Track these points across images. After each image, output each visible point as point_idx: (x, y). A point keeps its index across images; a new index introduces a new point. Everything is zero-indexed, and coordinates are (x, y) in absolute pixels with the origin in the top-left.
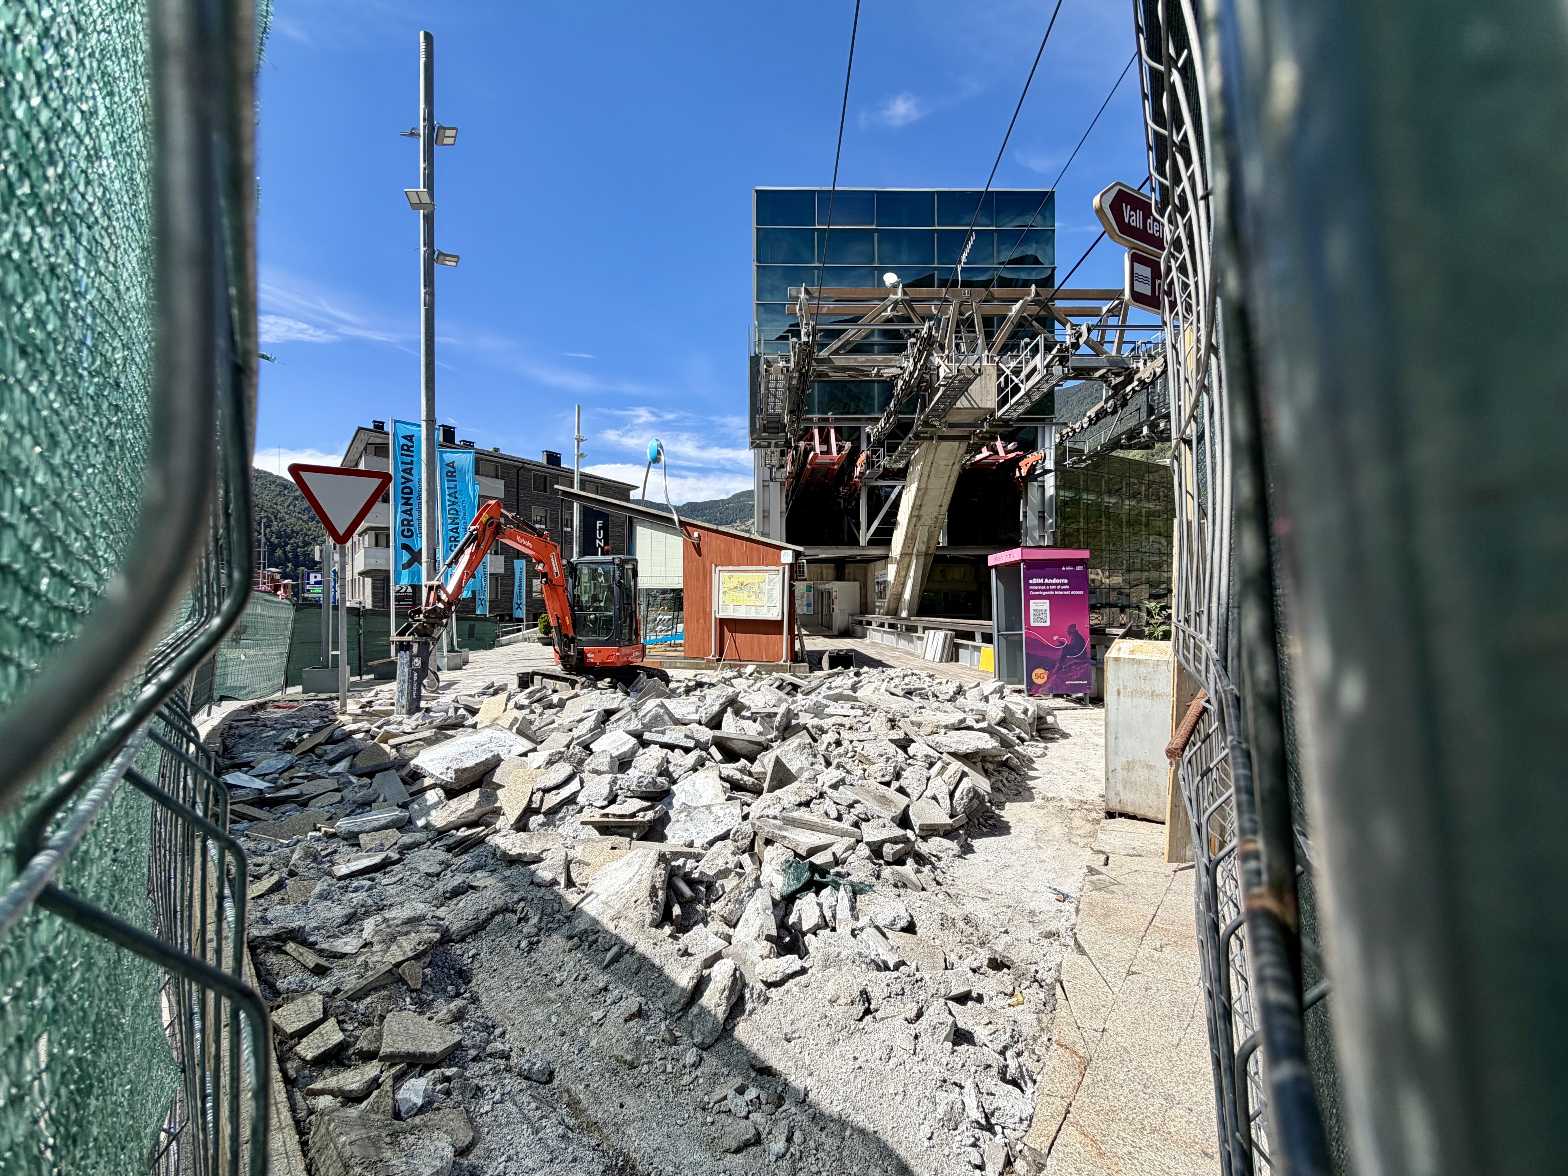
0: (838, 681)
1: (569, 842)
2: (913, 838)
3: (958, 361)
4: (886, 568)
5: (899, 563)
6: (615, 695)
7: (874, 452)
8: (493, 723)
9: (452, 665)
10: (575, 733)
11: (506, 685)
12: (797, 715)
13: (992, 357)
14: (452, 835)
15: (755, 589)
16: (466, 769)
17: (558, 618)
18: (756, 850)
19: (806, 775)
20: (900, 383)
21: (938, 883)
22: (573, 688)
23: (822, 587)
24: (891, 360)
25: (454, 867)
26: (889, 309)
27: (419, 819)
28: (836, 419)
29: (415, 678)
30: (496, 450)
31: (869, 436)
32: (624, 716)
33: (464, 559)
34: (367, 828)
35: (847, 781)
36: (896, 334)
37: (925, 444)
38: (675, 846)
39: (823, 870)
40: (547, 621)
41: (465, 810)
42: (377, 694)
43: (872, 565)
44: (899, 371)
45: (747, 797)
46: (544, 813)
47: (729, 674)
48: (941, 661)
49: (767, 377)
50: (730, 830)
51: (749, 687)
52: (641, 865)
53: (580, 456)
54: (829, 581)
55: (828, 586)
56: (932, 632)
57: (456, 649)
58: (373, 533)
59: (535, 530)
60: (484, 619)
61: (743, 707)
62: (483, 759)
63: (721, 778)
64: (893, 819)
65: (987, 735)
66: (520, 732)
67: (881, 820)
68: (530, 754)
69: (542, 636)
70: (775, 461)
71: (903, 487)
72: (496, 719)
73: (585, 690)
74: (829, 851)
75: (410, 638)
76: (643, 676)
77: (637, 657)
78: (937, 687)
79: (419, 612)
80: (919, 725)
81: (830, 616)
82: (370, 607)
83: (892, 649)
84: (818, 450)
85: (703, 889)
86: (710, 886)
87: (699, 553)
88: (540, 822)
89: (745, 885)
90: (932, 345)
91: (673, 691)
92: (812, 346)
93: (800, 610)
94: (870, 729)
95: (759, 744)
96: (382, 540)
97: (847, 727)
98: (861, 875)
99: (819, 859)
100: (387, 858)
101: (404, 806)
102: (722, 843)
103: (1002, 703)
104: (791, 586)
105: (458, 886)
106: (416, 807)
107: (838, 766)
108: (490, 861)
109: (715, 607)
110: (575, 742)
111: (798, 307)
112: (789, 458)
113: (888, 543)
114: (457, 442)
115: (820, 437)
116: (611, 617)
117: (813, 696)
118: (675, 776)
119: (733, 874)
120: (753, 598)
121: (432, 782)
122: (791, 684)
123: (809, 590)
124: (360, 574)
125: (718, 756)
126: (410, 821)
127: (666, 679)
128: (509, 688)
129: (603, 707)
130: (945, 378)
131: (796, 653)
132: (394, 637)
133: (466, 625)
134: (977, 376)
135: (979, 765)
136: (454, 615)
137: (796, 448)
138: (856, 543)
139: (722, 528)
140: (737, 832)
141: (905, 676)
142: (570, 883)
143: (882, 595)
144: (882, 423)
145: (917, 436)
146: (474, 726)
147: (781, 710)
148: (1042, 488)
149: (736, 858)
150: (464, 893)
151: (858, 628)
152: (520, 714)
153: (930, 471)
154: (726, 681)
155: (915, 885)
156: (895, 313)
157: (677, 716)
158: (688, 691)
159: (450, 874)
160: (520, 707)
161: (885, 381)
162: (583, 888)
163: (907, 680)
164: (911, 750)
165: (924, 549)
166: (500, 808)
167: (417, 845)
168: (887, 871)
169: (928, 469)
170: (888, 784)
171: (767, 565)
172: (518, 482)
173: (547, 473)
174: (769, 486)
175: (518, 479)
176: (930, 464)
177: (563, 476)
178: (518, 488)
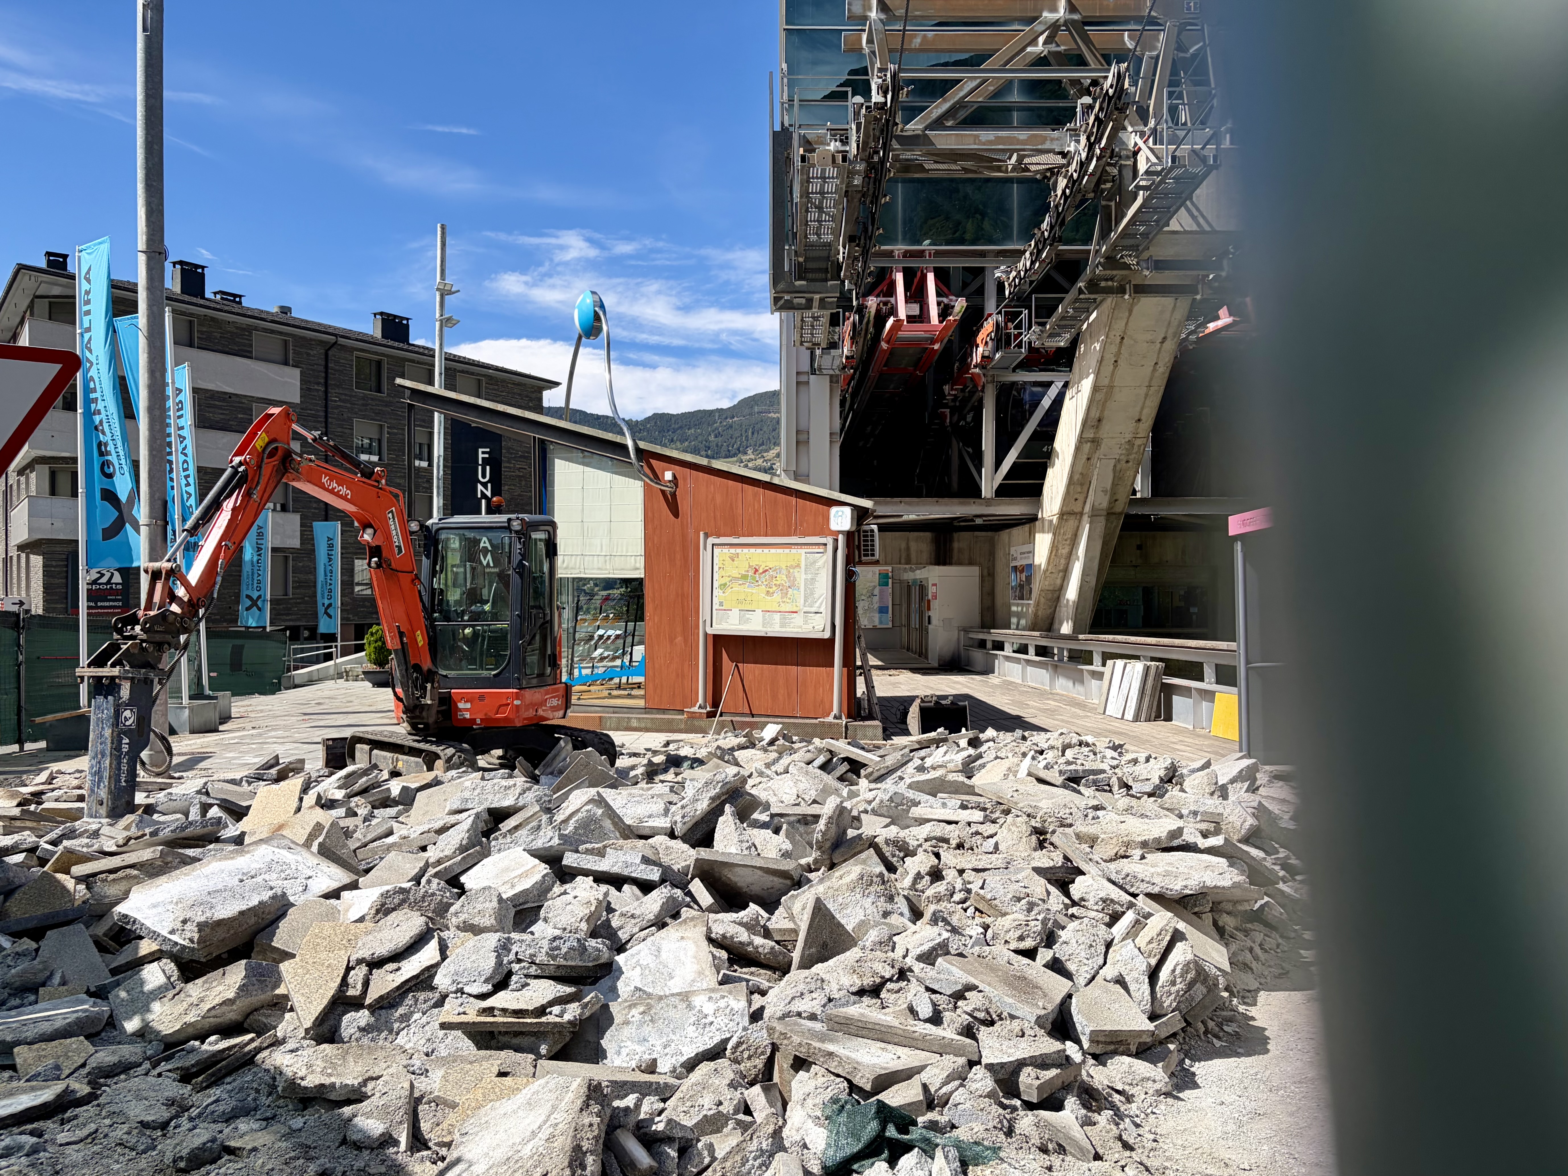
0: (937, 756)
1: (417, 1062)
2: (1077, 1057)
3: (1175, 141)
4: (1031, 540)
5: (1056, 531)
6: (511, 782)
7: (1011, 317)
8: (275, 835)
9: (198, 722)
10: (432, 854)
11: (302, 761)
12: (857, 819)
14: (193, 1050)
15: (782, 579)
16: (220, 923)
17: (401, 634)
18: (776, 1078)
19: (873, 936)
20: (1062, 183)
21: (1127, 1146)
22: (430, 768)
23: (909, 576)
24: (1044, 139)
25: (194, 1112)
26: (1041, 40)
27: (129, 1018)
28: (938, 253)
29: (125, 748)
30: (285, 310)
31: (1000, 286)
32: (527, 821)
33: (223, 519)
34: (30, 1035)
35: (953, 948)
36: (1055, 88)
37: (1110, 301)
38: (621, 1070)
39: (903, 1117)
40: (382, 639)
41: (217, 1001)
42: (51, 779)
43: (1004, 534)
44: (1059, 160)
45: (760, 977)
46: (369, 1007)
47: (730, 740)
48: (1137, 718)
49: (805, 171)
50: (726, 1041)
51: (768, 766)
52: (554, 1108)
53: (446, 322)
54: (921, 565)
55: (920, 574)
56: (1120, 663)
57: (208, 692)
58: (45, 469)
59: (357, 464)
60: (260, 634)
61: (754, 804)
62: (254, 902)
63: (711, 940)
64: (1040, 1022)
65: (1223, 861)
66: (327, 853)
67: (1016, 1023)
68: (345, 894)
69: (371, 667)
70: (821, 336)
71: (1066, 385)
72: (281, 827)
73: (453, 773)
74: (916, 1081)
75: (116, 671)
76: (565, 744)
77: (554, 709)
78: (1129, 769)
79: (133, 620)
80: (1092, 841)
81: (923, 630)
82: (40, 612)
83: (1042, 694)
84: (902, 314)
85: (673, 1154)
86: (685, 1148)
87: (674, 510)
88: (363, 1023)
89: (754, 1146)
90: (1122, 110)
91: (624, 773)
92: (892, 113)
93: (867, 618)
94: (996, 846)
95: (784, 874)
96: (63, 481)
97: (954, 843)
98: (978, 1127)
99: (895, 1097)
100: (67, 1091)
101: (100, 993)
102: (712, 1065)
103: (1253, 800)
104: (849, 575)
105: (202, 1148)
106: (123, 994)
107: (935, 919)
108: (264, 1100)
109: (704, 613)
110: (432, 871)
111: (864, 37)
112: (847, 328)
113: (1036, 492)
114: (208, 294)
115: (907, 288)
116: (503, 633)
117: (889, 785)
118: (623, 935)
119: (731, 1124)
120: (777, 597)
121: (155, 947)
122: (846, 759)
123: (883, 582)
124: (21, 548)
125: (705, 898)
126: (112, 1023)
127: (610, 751)
128: (307, 766)
129: (486, 805)
130: (1147, 172)
131: (859, 701)
132: (84, 670)
133: (226, 647)
134: (1209, 170)
135: (1208, 918)
136: (202, 626)
137: (861, 310)
138: (973, 491)
139: (718, 464)
140: (739, 1044)
141: (1066, 747)
142: (418, 1142)
143: (1023, 591)
144: (1025, 262)
145: (1093, 286)
146: (239, 840)
147: (827, 809)
149: (737, 1095)
150: (213, 1161)
151: (978, 655)
152: (326, 817)
153: (1118, 353)
154: (726, 755)
155: (1081, 1149)
156: (1053, 47)
157: (628, 821)
158: (652, 773)
159: (185, 1124)
160: (327, 804)
161: (1033, 180)
162: (443, 1151)
163: (1069, 754)
164: (1077, 889)
165: (1105, 504)
166: (286, 997)
167: (124, 1068)
168: (1026, 1122)
169: (1114, 349)
170: (1030, 954)
171: (805, 534)
172: (326, 372)
173: (383, 355)
174: (808, 383)
175: (326, 367)
176: (1118, 339)
177: (413, 361)
178: (326, 385)
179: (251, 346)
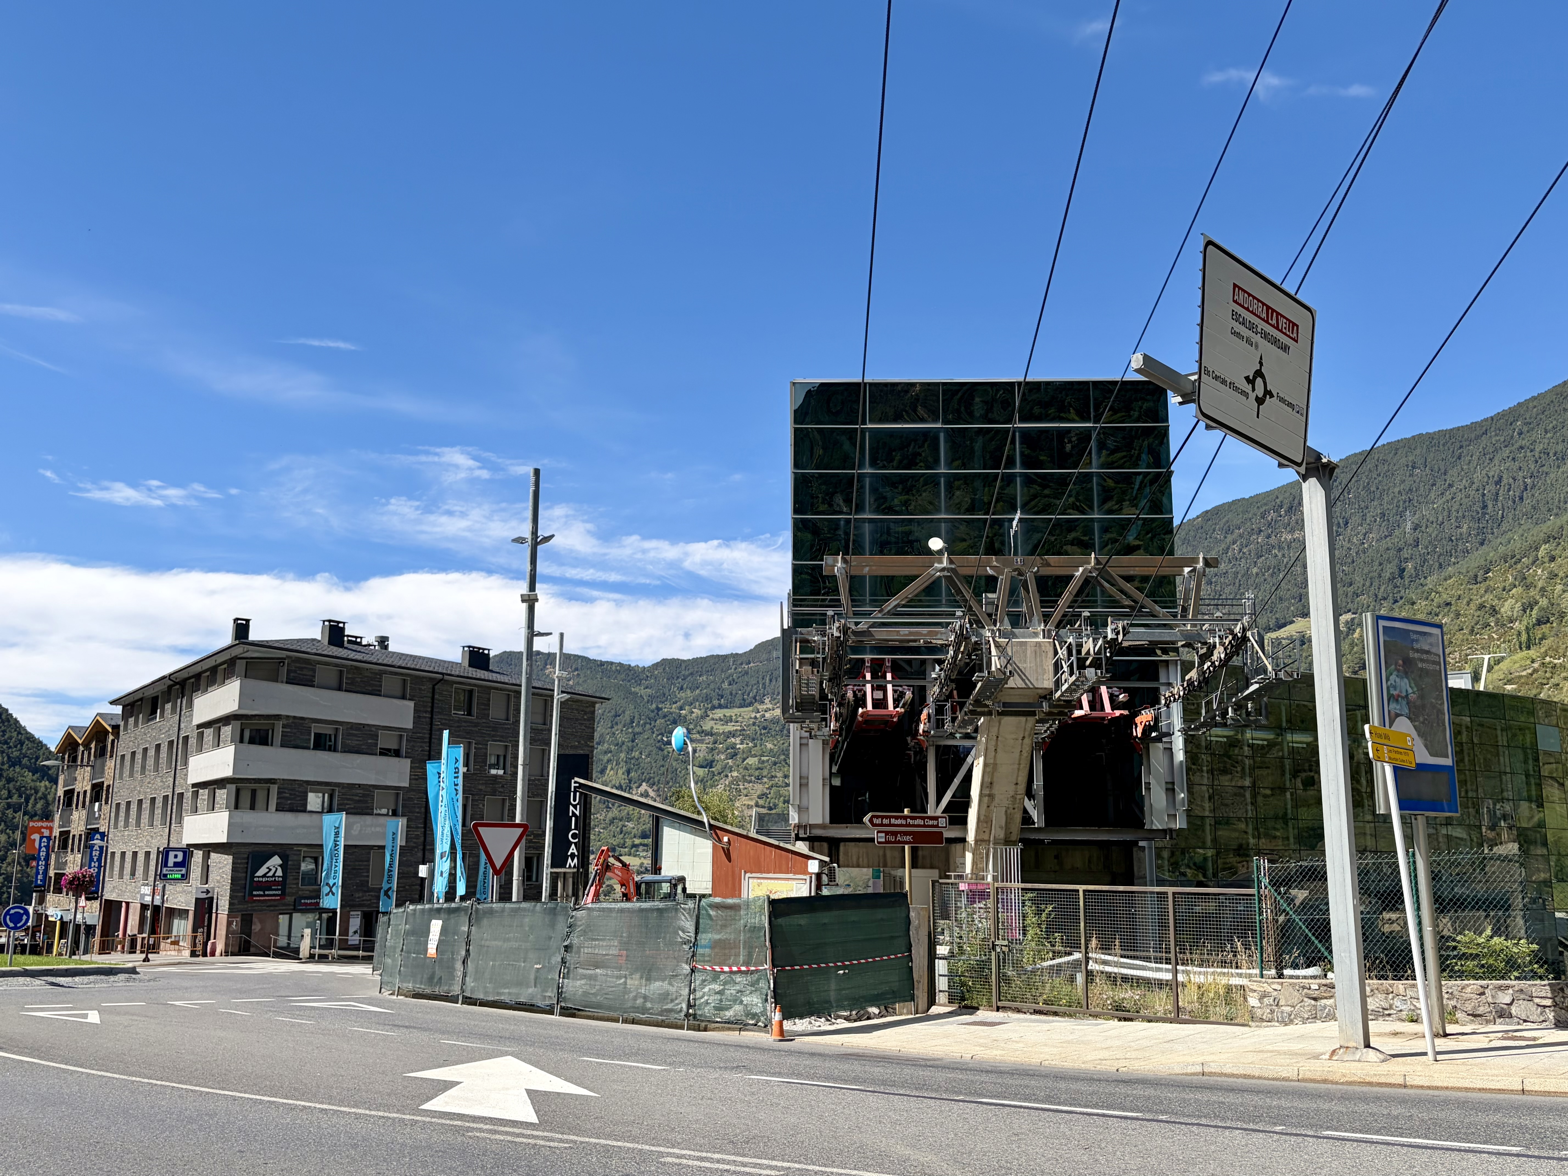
4: (962, 856)
5: (976, 851)
13: (1049, 631)
24: (937, 633)
37: (988, 714)
43: (949, 848)
54: (895, 867)
55: (899, 873)
58: (233, 787)
84: (870, 701)
87: (729, 858)
113: (964, 822)
115: (873, 681)
123: (876, 876)
148: (1169, 751)
153: (996, 745)
165: (1002, 836)
169: (993, 743)
171: (795, 873)
172: (433, 703)
173: (475, 685)
174: (807, 744)
175: (433, 698)
176: (995, 738)
177: (496, 689)
178: (432, 712)
179: (381, 686)
